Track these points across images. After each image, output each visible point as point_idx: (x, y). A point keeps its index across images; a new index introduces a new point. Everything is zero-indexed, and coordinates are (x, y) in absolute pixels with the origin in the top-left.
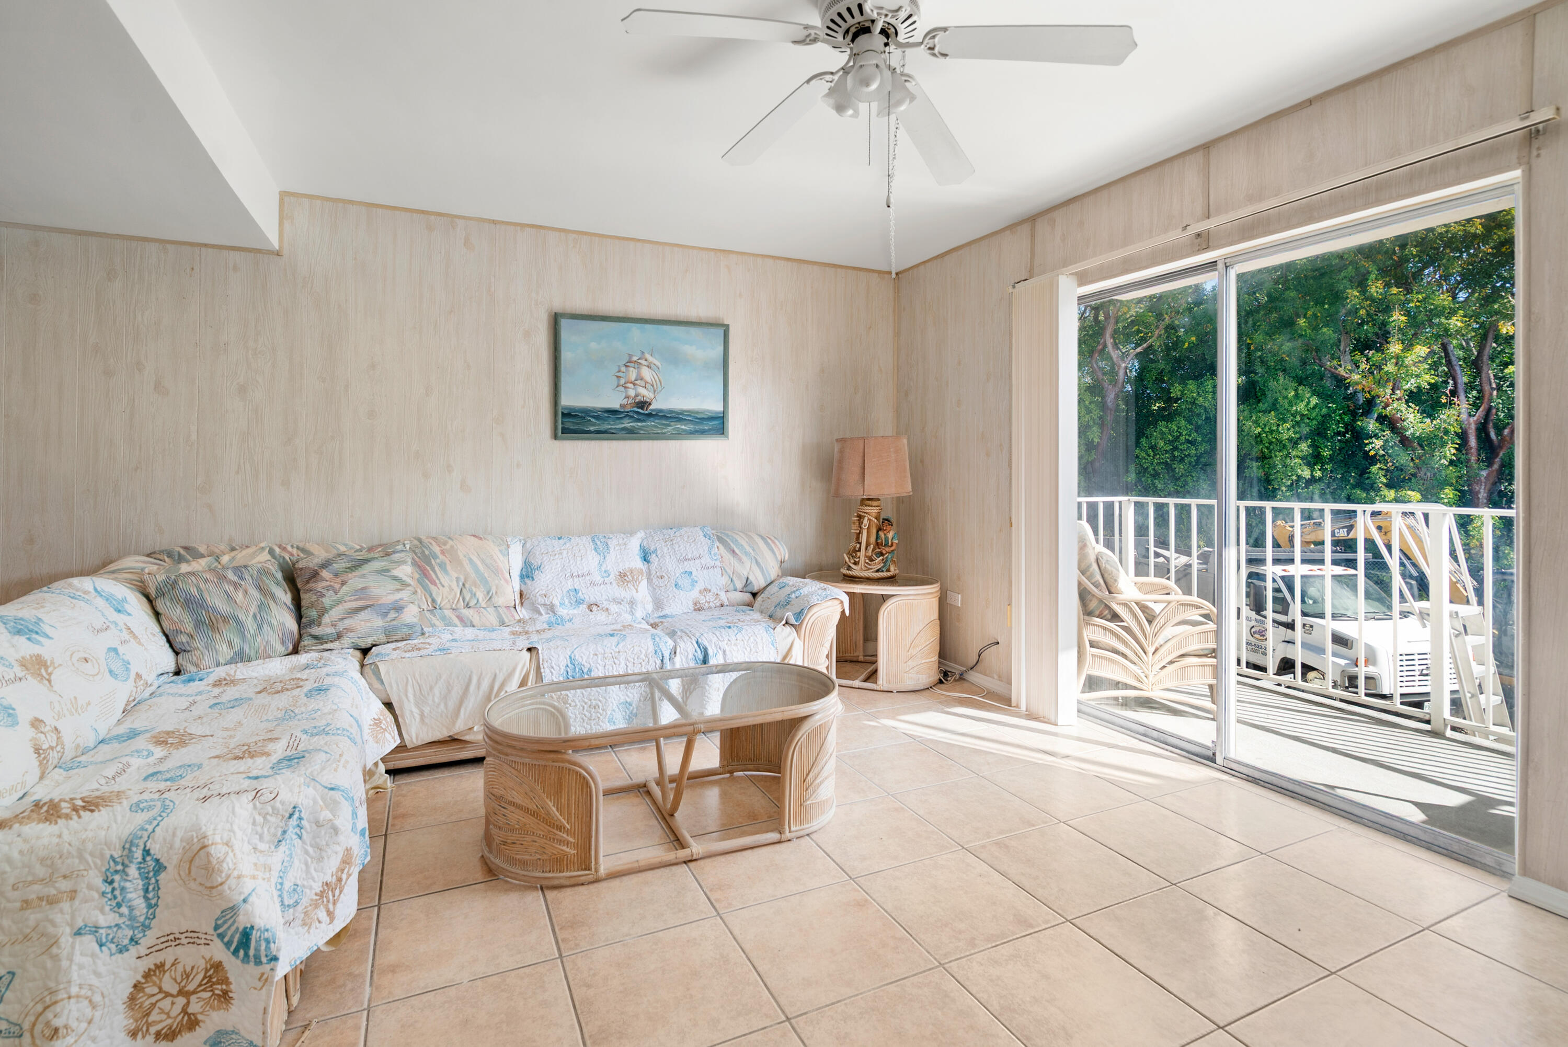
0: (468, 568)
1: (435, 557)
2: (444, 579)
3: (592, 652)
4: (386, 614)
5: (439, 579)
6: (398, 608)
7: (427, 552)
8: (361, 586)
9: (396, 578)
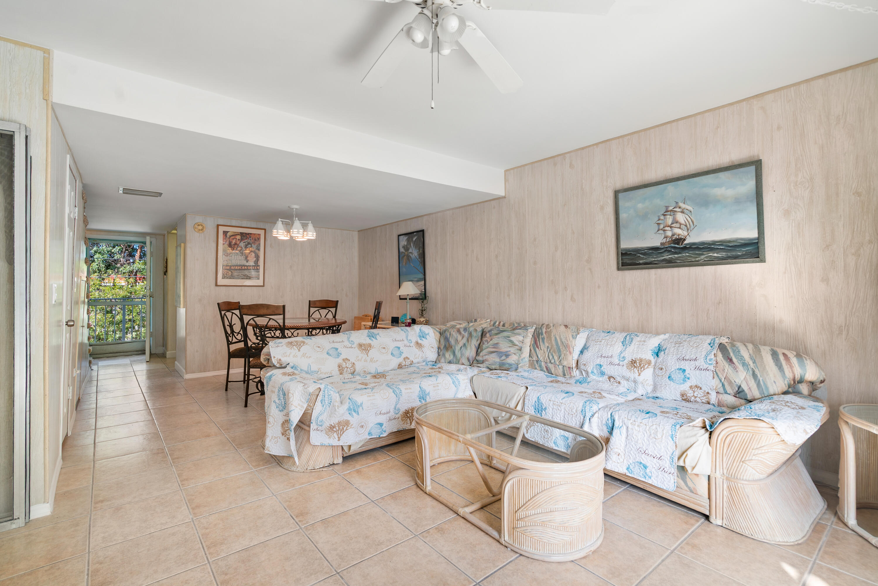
0: (554, 343)
1: (542, 334)
2: (542, 346)
3: (549, 399)
4: (501, 357)
5: (540, 346)
6: (507, 356)
7: (540, 331)
8: (496, 342)
9: (511, 341)
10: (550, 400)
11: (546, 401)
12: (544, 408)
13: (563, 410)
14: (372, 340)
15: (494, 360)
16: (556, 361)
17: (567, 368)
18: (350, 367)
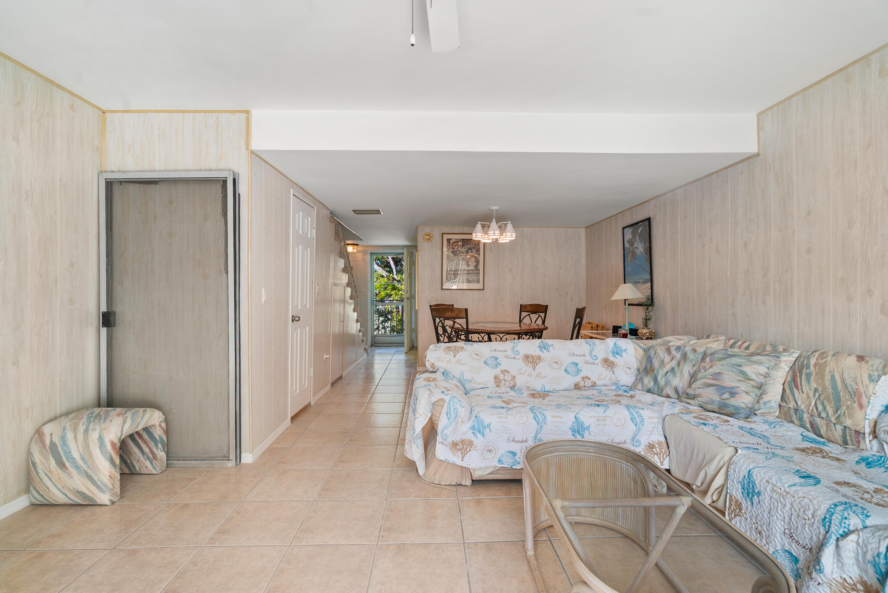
0: (828, 383)
1: (808, 367)
2: (805, 388)
4: (721, 395)
5: (801, 386)
6: (733, 394)
7: (805, 362)
8: (718, 371)
9: (743, 373)
10: (768, 482)
11: (761, 481)
12: (756, 491)
13: (788, 506)
14: (543, 352)
15: (711, 396)
16: (830, 415)
17: (853, 432)
18: (508, 380)
